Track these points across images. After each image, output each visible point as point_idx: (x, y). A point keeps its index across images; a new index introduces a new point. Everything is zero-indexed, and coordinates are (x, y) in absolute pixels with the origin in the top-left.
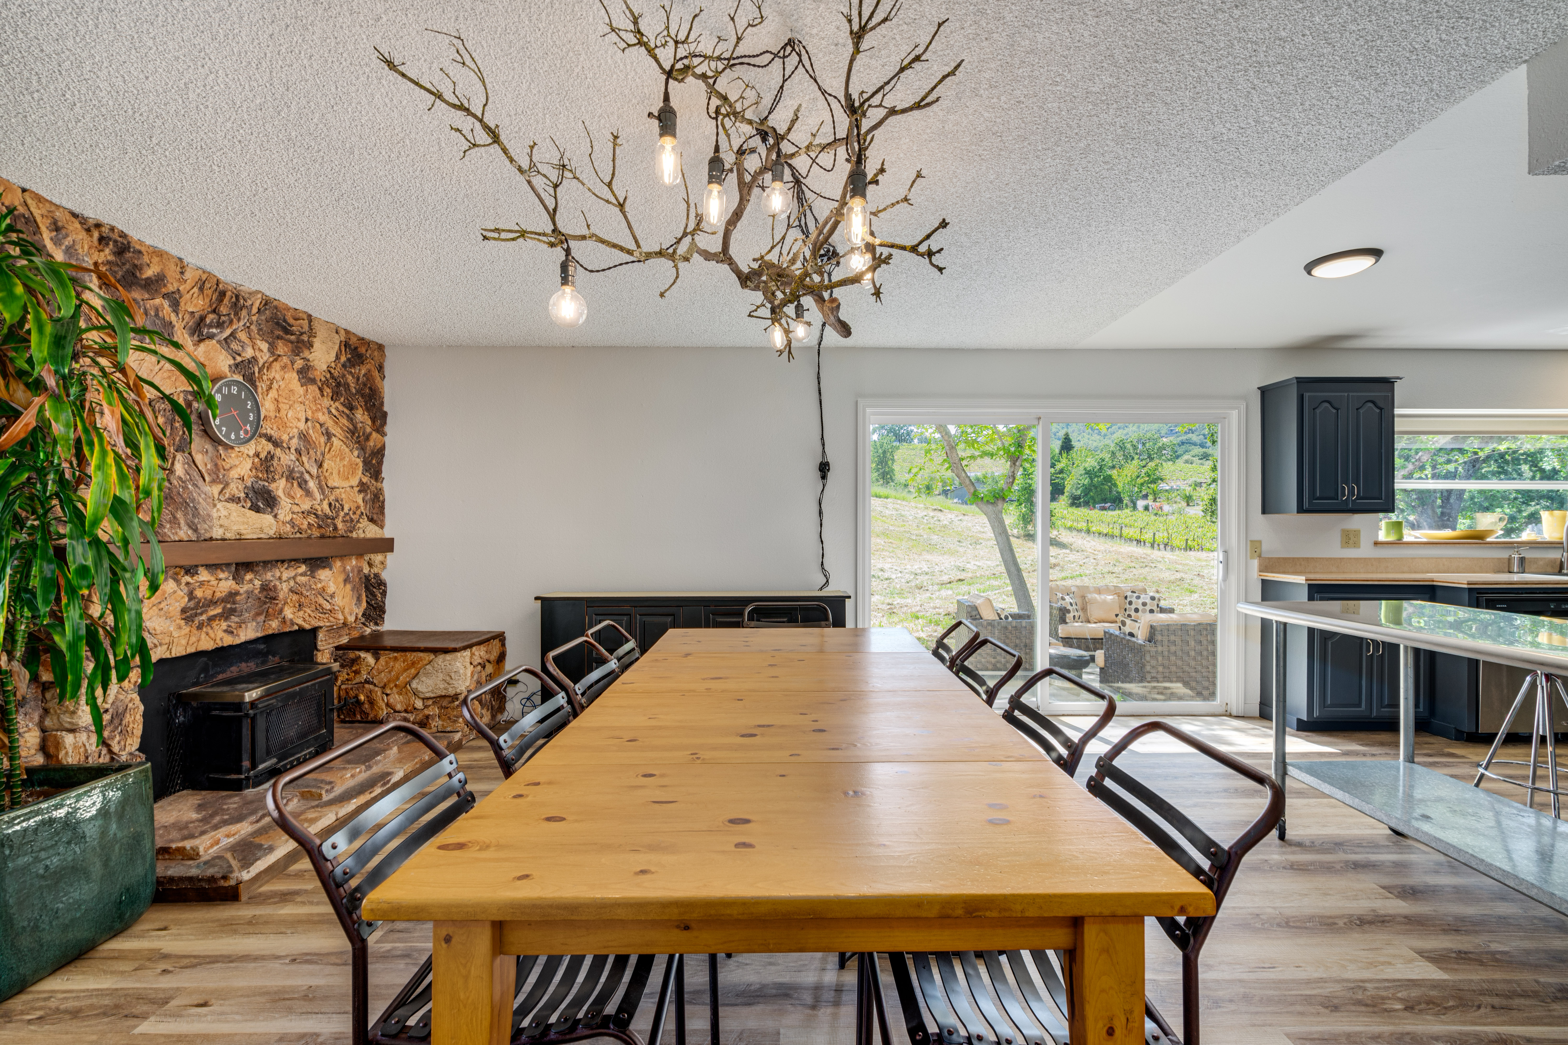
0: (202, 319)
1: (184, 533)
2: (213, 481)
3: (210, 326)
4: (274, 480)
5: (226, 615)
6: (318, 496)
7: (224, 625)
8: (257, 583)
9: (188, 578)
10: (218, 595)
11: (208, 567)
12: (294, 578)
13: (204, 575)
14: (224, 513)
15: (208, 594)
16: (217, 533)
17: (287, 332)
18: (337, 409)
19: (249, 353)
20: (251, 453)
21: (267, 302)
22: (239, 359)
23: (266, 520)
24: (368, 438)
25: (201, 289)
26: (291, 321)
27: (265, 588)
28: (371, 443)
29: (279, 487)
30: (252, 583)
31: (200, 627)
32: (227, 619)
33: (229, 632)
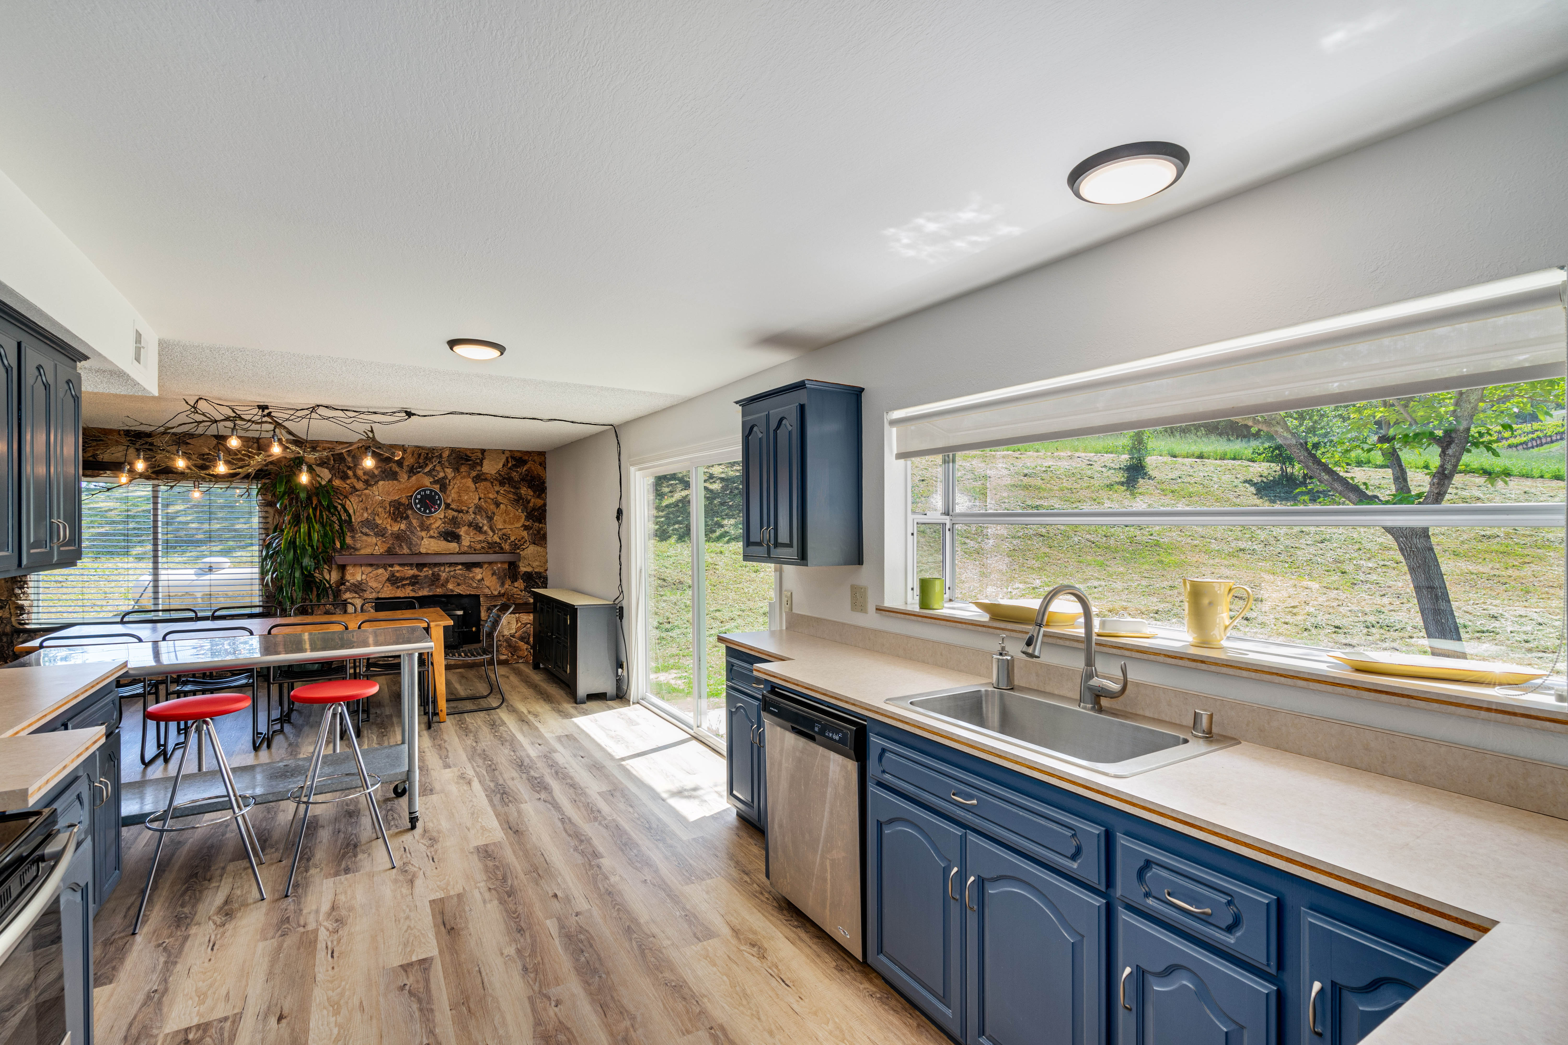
0: (413, 466)
1: (406, 551)
2: (422, 530)
3: (416, 468)
4: (459, 528)
5: (413, 584)
6: (491, 534)
7: (411, 588)
8: (430, 572)
9: (390, 569)
10: (407, 576)
11: (400, 565)
12: (455, 570)
13: (397, 568)
14: (427, 543)
15: (402, 575)
16: (421, 551)
17: (467, 460)
18: (505, 490)
19: (442, 475)
20: (442, 517)
21: (453, 450)
22: (436, 478)
23: (453, 546)
24: (529, 502)
25: (413, 455)
26: (470, 455)
27: (433, 574)
28: (531, 504)
29: (462, 531)
30: (427, 572)
31: (398, 587)
32: (412, 586)
33: (413, 590)
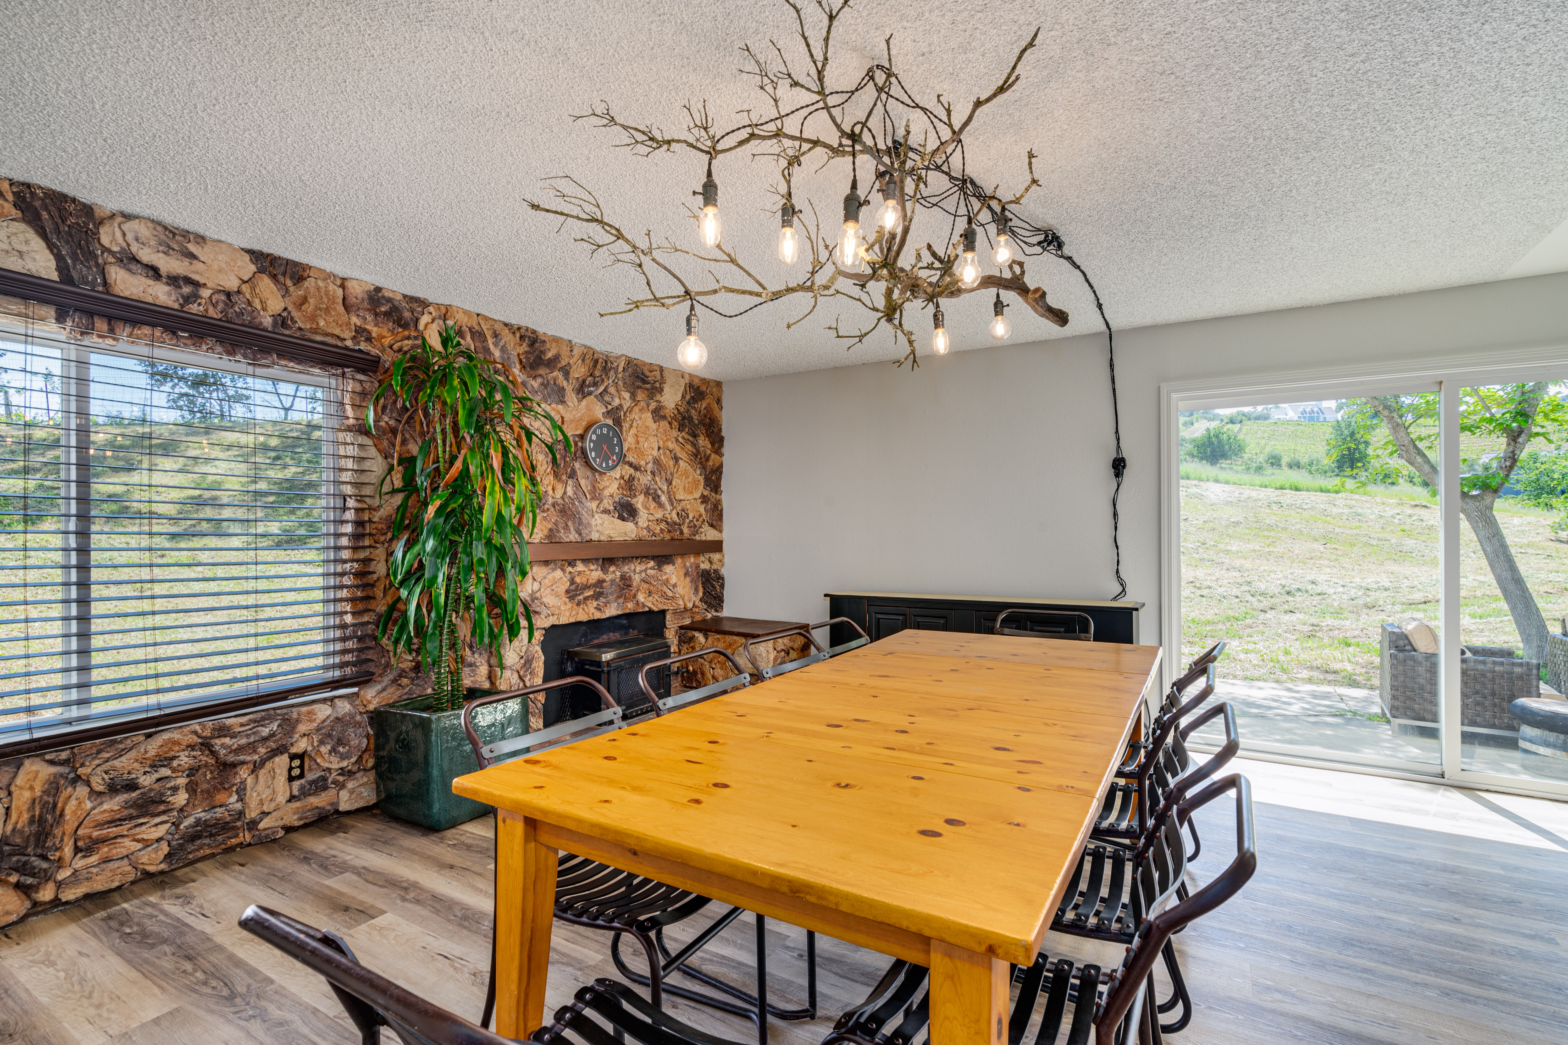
0: (584, 381)
1: (573, 536)
2: (593, 499)
3: (589, 386)
4: (635, 496)
5: (597, 596)
6: (669, 507)
7: (595, 604)
8: (618, 574)
9: (570, 569)
10: (591, 581)
11: (584, 561)
12: (645, 570)
13: (580, 567)
14: (599, 521)
15: (584, 580)
16: (595, 536)
17: (645, 382)
18: (683, 438)
19: (616, 402)
20: (618, 476)
21: (630, 362)
22: (610, 407)
23: (630, 525)
24: (708, 459)
25: (583, 360)
26: (648, 373)
27: (623, 578)
28: (711, 463)
29: (639, 501)
30: (614, 573)
31: (578, 604)
32: (597, 599)
33: (598, 609)
